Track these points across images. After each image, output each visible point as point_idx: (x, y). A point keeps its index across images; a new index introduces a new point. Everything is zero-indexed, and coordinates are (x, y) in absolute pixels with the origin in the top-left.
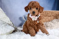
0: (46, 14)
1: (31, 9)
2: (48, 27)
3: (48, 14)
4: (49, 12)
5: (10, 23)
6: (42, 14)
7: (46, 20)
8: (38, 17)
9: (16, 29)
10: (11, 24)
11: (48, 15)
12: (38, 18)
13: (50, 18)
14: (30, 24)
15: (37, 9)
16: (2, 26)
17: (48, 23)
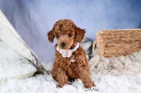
3: (122, 37)
4: (123, 33)
5: (32, 58)
6: (109, 37)
7: (118, 50)
9: (43, 69)
10: (33, 61)
11: (123, 39)
17: (119, 60)
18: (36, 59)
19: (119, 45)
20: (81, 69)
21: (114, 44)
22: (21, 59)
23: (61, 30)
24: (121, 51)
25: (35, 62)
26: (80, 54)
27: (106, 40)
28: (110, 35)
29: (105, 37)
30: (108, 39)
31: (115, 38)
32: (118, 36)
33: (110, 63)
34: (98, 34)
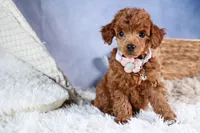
0: (182, 49)
1: (121, 34)
2: (183, 97)
3: (187, 51)
4: (190, 45)
6: (169, 50)
7: (180, 70)
8: (146, 60)
9: (76, 94)
10: (60, 81)
11: (188, 54)
12: (144, 66)
13: (193, 64)
14: (117, 84)
15: (142, 34)
16: (32, 83)
17: (187, 82)
19: (181, 63)
20: (153, 92)
21: (175, 61)
22: (38, 77)
23: (128, 22)
25: (64, 83)
26: (154, 68)
27: (164, 54)
28: (172, 46)
30: (167, 52)
33: (175, 87)
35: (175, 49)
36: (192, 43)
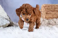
5: (7, 17)
6: (48, 8)
7: (53, 16)
18: (9, 18)
19: (54, 13)
21: (51, 12)
24: (55, 16)
25: (9, 20)
27: (47, 10)
28: (49, 7)
29: (46, 8)
30: (48, 9)
31: (52, 9)
32: (53, 8)
34: (42, 6)
35: (50, 8)
36: (56, 5)
